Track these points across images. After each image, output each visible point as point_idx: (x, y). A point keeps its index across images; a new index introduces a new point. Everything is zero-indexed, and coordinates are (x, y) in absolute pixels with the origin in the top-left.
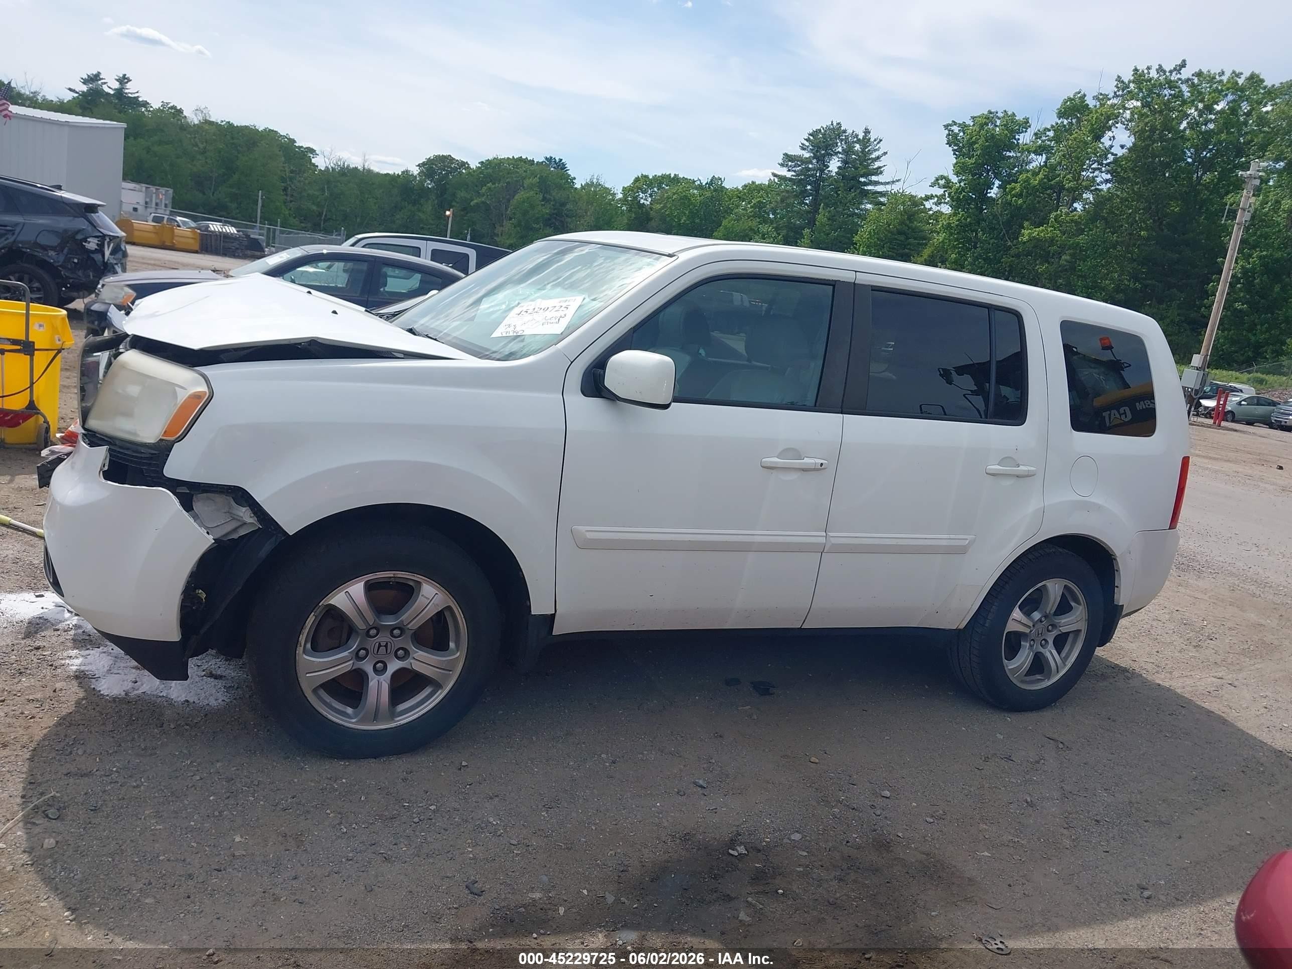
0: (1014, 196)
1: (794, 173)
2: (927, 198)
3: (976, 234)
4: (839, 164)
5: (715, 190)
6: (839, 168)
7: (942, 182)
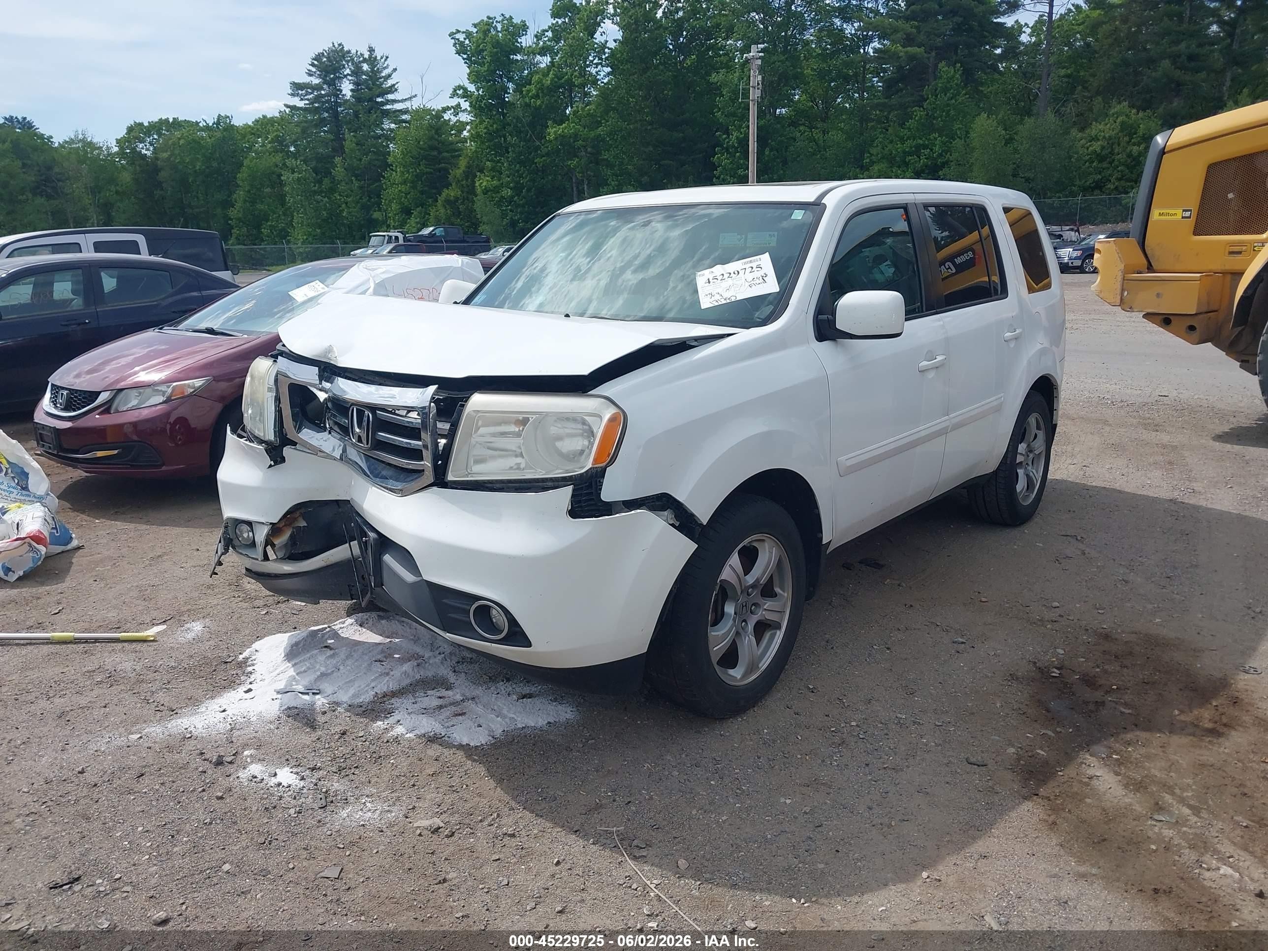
0: (532, 98)
1: (307, 102)
2: (445, 110)
3: (505, 139)
4: (351, 87)
5: (225, 130)
6: (352, 90)
7: (460, 92)
